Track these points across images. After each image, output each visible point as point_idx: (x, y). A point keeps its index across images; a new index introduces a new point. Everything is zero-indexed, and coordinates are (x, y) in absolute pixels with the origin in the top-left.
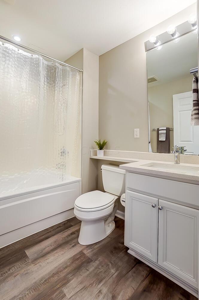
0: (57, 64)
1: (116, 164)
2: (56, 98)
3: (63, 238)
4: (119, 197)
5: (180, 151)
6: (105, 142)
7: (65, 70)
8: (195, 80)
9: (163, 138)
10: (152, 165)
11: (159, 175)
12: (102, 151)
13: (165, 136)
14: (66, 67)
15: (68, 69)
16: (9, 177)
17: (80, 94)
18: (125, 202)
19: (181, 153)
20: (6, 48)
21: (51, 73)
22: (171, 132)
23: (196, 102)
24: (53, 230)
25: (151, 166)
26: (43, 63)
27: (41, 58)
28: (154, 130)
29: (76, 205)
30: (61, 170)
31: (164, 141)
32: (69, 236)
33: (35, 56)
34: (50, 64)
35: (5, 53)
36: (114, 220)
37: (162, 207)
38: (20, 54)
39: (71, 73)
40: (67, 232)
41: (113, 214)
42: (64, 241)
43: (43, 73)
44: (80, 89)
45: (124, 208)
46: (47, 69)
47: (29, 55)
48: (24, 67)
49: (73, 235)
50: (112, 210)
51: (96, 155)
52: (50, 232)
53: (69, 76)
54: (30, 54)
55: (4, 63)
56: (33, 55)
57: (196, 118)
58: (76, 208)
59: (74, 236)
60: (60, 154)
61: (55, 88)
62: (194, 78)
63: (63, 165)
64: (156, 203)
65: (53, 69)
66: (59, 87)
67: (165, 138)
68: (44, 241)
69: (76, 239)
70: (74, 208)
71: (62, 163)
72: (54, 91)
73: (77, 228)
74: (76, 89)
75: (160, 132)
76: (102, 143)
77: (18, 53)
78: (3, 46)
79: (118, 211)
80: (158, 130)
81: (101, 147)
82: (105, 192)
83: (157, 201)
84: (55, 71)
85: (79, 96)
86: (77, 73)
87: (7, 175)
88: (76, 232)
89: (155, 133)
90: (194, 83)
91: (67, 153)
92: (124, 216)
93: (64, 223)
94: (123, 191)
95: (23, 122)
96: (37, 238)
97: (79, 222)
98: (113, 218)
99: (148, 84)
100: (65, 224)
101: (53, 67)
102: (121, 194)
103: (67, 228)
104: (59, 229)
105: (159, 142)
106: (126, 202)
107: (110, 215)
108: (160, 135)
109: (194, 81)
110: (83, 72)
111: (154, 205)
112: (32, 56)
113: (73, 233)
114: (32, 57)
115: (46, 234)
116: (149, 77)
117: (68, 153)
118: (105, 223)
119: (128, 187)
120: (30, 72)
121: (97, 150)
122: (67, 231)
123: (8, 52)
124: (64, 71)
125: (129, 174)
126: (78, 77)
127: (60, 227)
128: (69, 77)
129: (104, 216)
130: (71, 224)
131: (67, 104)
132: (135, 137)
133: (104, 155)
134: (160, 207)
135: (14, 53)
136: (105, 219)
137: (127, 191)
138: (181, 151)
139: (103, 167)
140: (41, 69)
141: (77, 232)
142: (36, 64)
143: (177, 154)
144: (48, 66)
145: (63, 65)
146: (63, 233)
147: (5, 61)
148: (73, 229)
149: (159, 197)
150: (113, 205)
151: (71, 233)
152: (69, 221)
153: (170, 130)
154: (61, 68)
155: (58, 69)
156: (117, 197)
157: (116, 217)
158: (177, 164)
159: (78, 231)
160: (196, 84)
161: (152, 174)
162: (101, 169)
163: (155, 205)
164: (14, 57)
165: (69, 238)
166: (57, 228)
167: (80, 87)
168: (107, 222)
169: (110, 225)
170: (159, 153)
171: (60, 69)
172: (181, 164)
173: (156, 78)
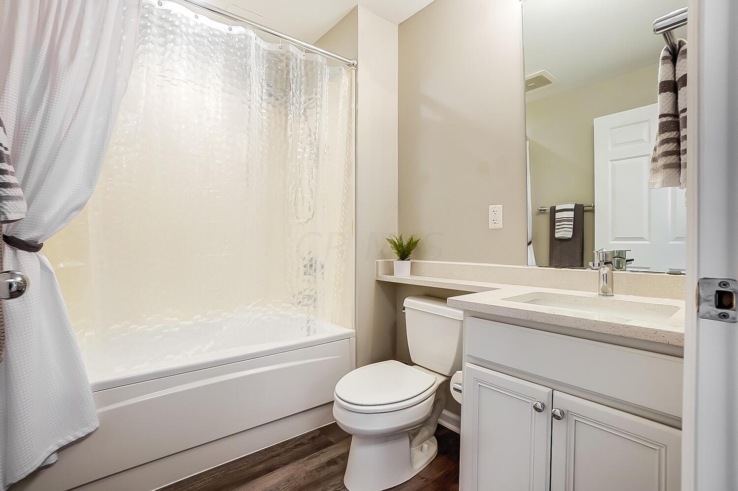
0: (292, 49)
1: (439, 295)
2: (289, 133)
3: (307, 472)
4: (449, 379)
5: (615, 261)
6: (414, 240)
7: (313, 62)
8: (668, 54)
9: (565, 232)
10: (535, 299)
11: (555, 325)
12: (407, 264)
13: (572, 226)
14: (316, 55)
15: (320, 59)
16: (181, 323)
17: (350, 122)
18: (460, 391)
19: (618, 268)
20: (168, 12)
21: (277, 72)
22: (587, 216)
23: (670, 119)
24: (284, 452)
25: (533, 302)
26: (258, 47)
27: (252, 34)
28: (542, 211)
29: (339, 394)
30: (306, 308)
31: (569, 239)
32: (322, 467)
33: (238, 30)
34: (275, 48)
35: (166, 25)
36: (435, 435)
37: (562, 413)
38: (202, 25)
39: (328, 71)
40: (319, 458)
41: (433, 420)
42: (309, 480)
43: (258, 72)
44: (350, 108)
45: (459, 406)
46: (268, 60)
47: (222, 27)
48: (211, 57)
49: (332, 467)
50: (429, 410)
51: (392, 274)
52: (278, 455)
53: (322, 78)
54: (227, 27)
55: (161, 49)
56: (232, 27)
57: (667, 166)
58: (338, 403)
59: (334, 468)
60: (302, 270)
61: (286, 107)
62: (667, 50)
63: (309, 297)
64: (546, 400)
65: (281, 61)
66: (297, 106)
67: (572, 230)
68: (261, 478)
69: (340, 478)
70: (334, 401)
71: (307, 293)
72: (286, 115)
73: (342, 451)
74: (340, 108)
75: (558, 215)
76: (405, 243)
77: (197, 24)
78: (160, 7)
79: (445, 412)
80: (553, 211)
81: (404, 253)
82: (412, 364)
83: (548, 393)
84: (287, 65)
85: (348, 126)
86: (343, 69)
87: (176, 319)
88: (339, 459)
89: (545, 220)
90: (663, 64)
91: (319, 266)
92: (458, 424)
93: (311, 435)
94: (458, 366)
95: (211, 191)
96: (247, 469)
97: (347, 438)
98: (433, 429)
99: (527, 93)
100: (313, 438)
101: (283, 55)
102: (453, 372)
103: (319, 449)
104: (299, 449)
105: (555, 243)
106: (464, 391)
107: (424, 423)
108: (556, 224)
109: (664, 58)
110: (356, 66)
111: (539, 406)
112: (230, 29)
113: (332, 462)
114: (229, 32)
115: (268, 459)
116: (529, 76)
117: (323, 267)
118: (411, 441)
119: (468, 355)
120: (228, 71)
121: (393, 262)
122: (319, 455)
123: (172, 21)
124: (310, 66)
125: (472, 322)
126: (345, 80)
127: (302, 444)
128: (321, 80)
129: (409, 424)
130: (330, 438)
131: (318, 149)
132: (491, 226)
133: (412, 273)
134: (558, 412)
135: (185, 25)
136: (410, 433)
137: (467, 365)
138: (618, 262)
139: (410, 303)
140: (252, 61)
141: (342, 459)
142: (240, 49)
143: (606, 270)
144: (270, 53)
145: (307, 51)
146: (308, 459)
147: (164, 45)
148: (331, 453)
149: (554, 386)
150: (431, 399)
151: (326, 461)
152: (324, 431)
153: (584, 211)
154: (303, 58)
155: (294, 60)
156: (443, 379)
157: (440, 427)
158: (605, 298)
159: (345, 457)
160: (669, 66)
161: (537, 322)
162: (404, 309)
163: (543, 405)
164: (187, 34)
165: (323, 473)
166: (296, 446)
167: (350, 104)
168: (418, 438)
169: (425, 446)
170: (556, 267)
171: (298, 60)
172: (618, 297)
173: (549, 75)
